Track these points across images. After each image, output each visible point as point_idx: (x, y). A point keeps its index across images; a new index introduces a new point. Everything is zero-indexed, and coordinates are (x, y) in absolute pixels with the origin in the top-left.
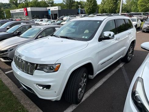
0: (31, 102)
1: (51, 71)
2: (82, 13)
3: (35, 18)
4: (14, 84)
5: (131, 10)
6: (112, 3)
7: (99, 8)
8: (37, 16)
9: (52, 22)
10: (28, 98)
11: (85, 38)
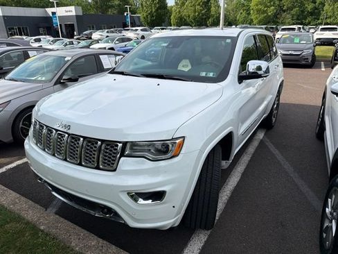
0: (101, 240)
1: (163, 157)
2: (133, 25)
3: (14, 35)
4: (30, 202)
5: (235, 20)
6: (199, 4)
7: (171, 13)
8: (19, 28)
9: (66, 45)
10: (86, 232)
11: (208, 75)
